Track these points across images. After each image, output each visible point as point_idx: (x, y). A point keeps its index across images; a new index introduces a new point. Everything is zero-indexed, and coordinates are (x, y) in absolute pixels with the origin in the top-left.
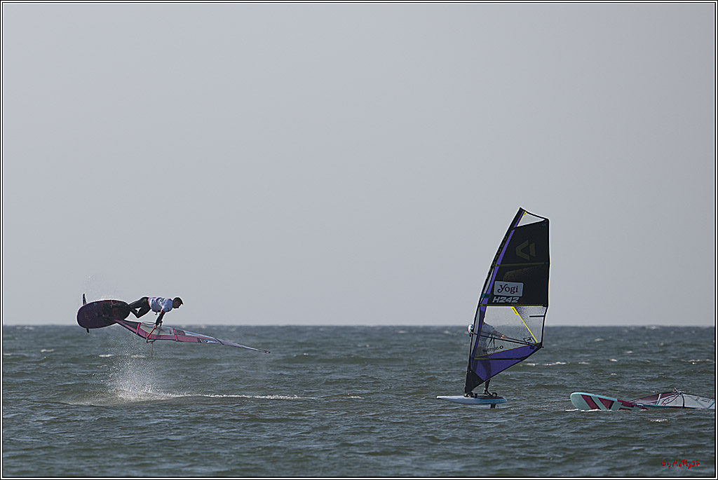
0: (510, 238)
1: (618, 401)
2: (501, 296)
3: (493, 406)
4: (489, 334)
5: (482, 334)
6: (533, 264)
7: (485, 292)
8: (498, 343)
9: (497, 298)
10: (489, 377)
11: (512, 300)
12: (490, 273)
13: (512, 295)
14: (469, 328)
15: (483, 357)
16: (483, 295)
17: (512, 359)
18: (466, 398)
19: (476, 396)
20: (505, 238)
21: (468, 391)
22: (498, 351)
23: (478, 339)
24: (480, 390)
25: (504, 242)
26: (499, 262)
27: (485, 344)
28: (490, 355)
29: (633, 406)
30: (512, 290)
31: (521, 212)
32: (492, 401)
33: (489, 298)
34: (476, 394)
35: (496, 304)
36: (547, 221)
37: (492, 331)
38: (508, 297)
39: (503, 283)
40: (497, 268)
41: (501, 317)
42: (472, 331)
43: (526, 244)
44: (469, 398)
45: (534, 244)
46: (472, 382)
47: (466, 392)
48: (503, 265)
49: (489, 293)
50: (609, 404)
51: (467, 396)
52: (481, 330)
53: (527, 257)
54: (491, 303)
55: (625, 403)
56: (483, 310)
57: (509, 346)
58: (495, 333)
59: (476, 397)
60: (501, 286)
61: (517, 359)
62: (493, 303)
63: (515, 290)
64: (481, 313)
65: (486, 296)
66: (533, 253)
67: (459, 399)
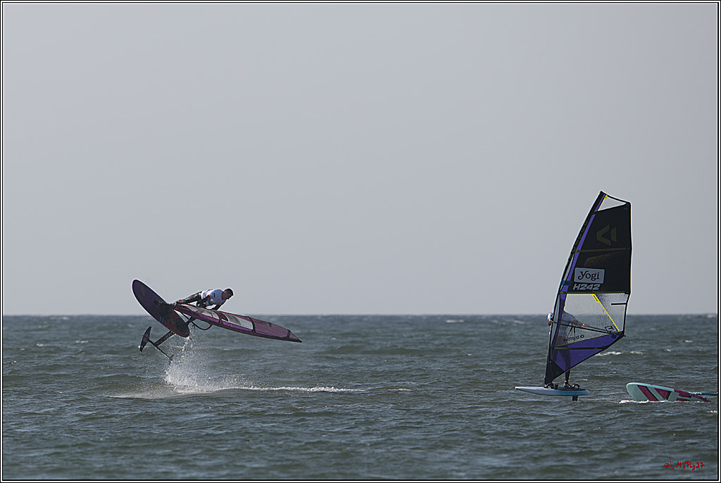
0: (590, 223)
1: (675, 391)
2: (581, 283)
3: (575, 398)
4: (570, 322)
5: (562, 322)
6: (613, 249)
7: (565, 280)
8: (579, 332)
9: (577, 285)
10: (569, 367)
11: (593, 287)
12: (570, 260)
13: (593, 282)
14: (549, 317)
15: (563, 346)
16: (563, 283)
17: (593, 348)
18: (546, 389)
19: (556, 387)
20: (585, 222)
21: (548, 381)
22: (579, 340)
23: (558, 328)
24: (560, 381)
25: (584, 226)
26: (579, 247)
27: (565, 333)
28: (569, 344)
29: (690, 397)
30: (592, 277)
31: (602, 195)
32: (574, 393)
33: (569, 286)
34: (557, 386)
35: (577, 291)
36: (628, 205)
37: (572, 320)
38: (589, 284)
39: (584, 270)
40: (577, 254)
41: (582, 305)
42: (552, 319)
43: (607, 228)
44: (550, 388)
45: (615, 229)
46: (552, 372)
47: (545, 383)
48: (583, 251)
49: (569, 280)
50: (666, 395)
51: (547, 387)
52: (561, 319)
53: (608, 242)
54: (571, 291)
55: (681, 394)
56: (563, 298)
57: (589, 335)
58: (576, 322)
59: (556, 389)
60: (582, 272)
61: (599, 348)
62: (574, 291)
63: (596, 277)
64: (561, 302)
65: (566, 283)
66: (614, 238)
67: (538, 390)
